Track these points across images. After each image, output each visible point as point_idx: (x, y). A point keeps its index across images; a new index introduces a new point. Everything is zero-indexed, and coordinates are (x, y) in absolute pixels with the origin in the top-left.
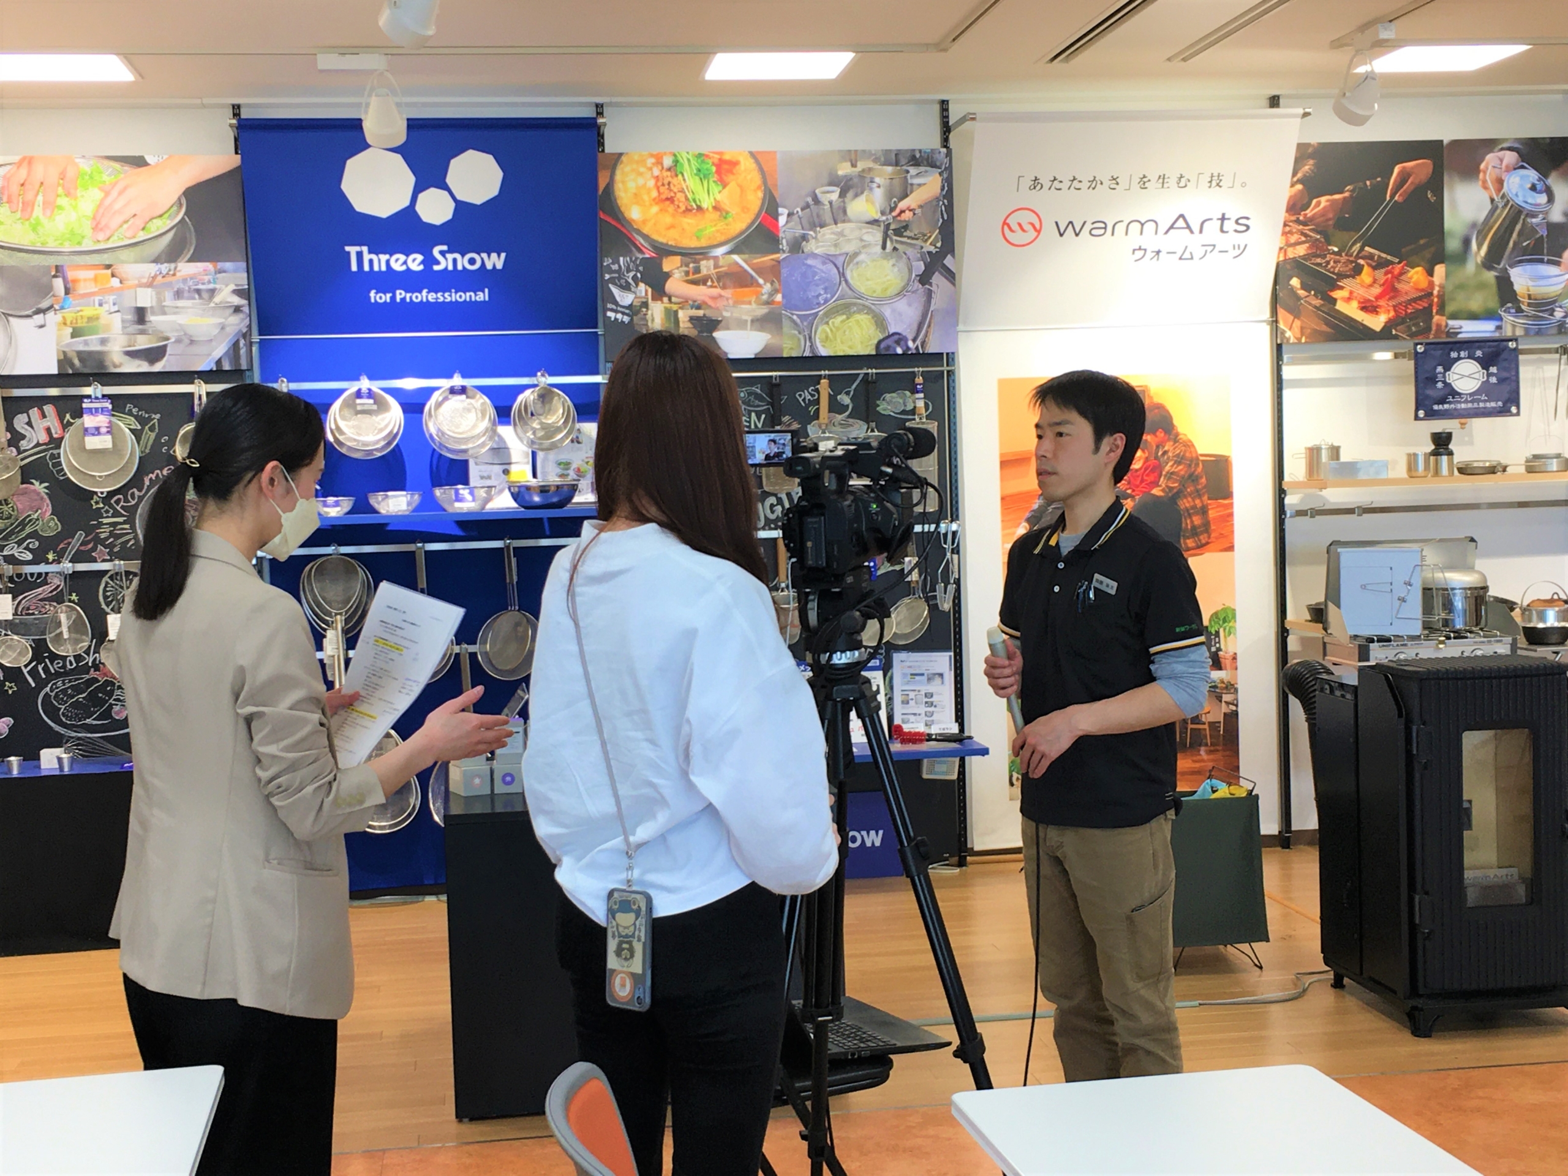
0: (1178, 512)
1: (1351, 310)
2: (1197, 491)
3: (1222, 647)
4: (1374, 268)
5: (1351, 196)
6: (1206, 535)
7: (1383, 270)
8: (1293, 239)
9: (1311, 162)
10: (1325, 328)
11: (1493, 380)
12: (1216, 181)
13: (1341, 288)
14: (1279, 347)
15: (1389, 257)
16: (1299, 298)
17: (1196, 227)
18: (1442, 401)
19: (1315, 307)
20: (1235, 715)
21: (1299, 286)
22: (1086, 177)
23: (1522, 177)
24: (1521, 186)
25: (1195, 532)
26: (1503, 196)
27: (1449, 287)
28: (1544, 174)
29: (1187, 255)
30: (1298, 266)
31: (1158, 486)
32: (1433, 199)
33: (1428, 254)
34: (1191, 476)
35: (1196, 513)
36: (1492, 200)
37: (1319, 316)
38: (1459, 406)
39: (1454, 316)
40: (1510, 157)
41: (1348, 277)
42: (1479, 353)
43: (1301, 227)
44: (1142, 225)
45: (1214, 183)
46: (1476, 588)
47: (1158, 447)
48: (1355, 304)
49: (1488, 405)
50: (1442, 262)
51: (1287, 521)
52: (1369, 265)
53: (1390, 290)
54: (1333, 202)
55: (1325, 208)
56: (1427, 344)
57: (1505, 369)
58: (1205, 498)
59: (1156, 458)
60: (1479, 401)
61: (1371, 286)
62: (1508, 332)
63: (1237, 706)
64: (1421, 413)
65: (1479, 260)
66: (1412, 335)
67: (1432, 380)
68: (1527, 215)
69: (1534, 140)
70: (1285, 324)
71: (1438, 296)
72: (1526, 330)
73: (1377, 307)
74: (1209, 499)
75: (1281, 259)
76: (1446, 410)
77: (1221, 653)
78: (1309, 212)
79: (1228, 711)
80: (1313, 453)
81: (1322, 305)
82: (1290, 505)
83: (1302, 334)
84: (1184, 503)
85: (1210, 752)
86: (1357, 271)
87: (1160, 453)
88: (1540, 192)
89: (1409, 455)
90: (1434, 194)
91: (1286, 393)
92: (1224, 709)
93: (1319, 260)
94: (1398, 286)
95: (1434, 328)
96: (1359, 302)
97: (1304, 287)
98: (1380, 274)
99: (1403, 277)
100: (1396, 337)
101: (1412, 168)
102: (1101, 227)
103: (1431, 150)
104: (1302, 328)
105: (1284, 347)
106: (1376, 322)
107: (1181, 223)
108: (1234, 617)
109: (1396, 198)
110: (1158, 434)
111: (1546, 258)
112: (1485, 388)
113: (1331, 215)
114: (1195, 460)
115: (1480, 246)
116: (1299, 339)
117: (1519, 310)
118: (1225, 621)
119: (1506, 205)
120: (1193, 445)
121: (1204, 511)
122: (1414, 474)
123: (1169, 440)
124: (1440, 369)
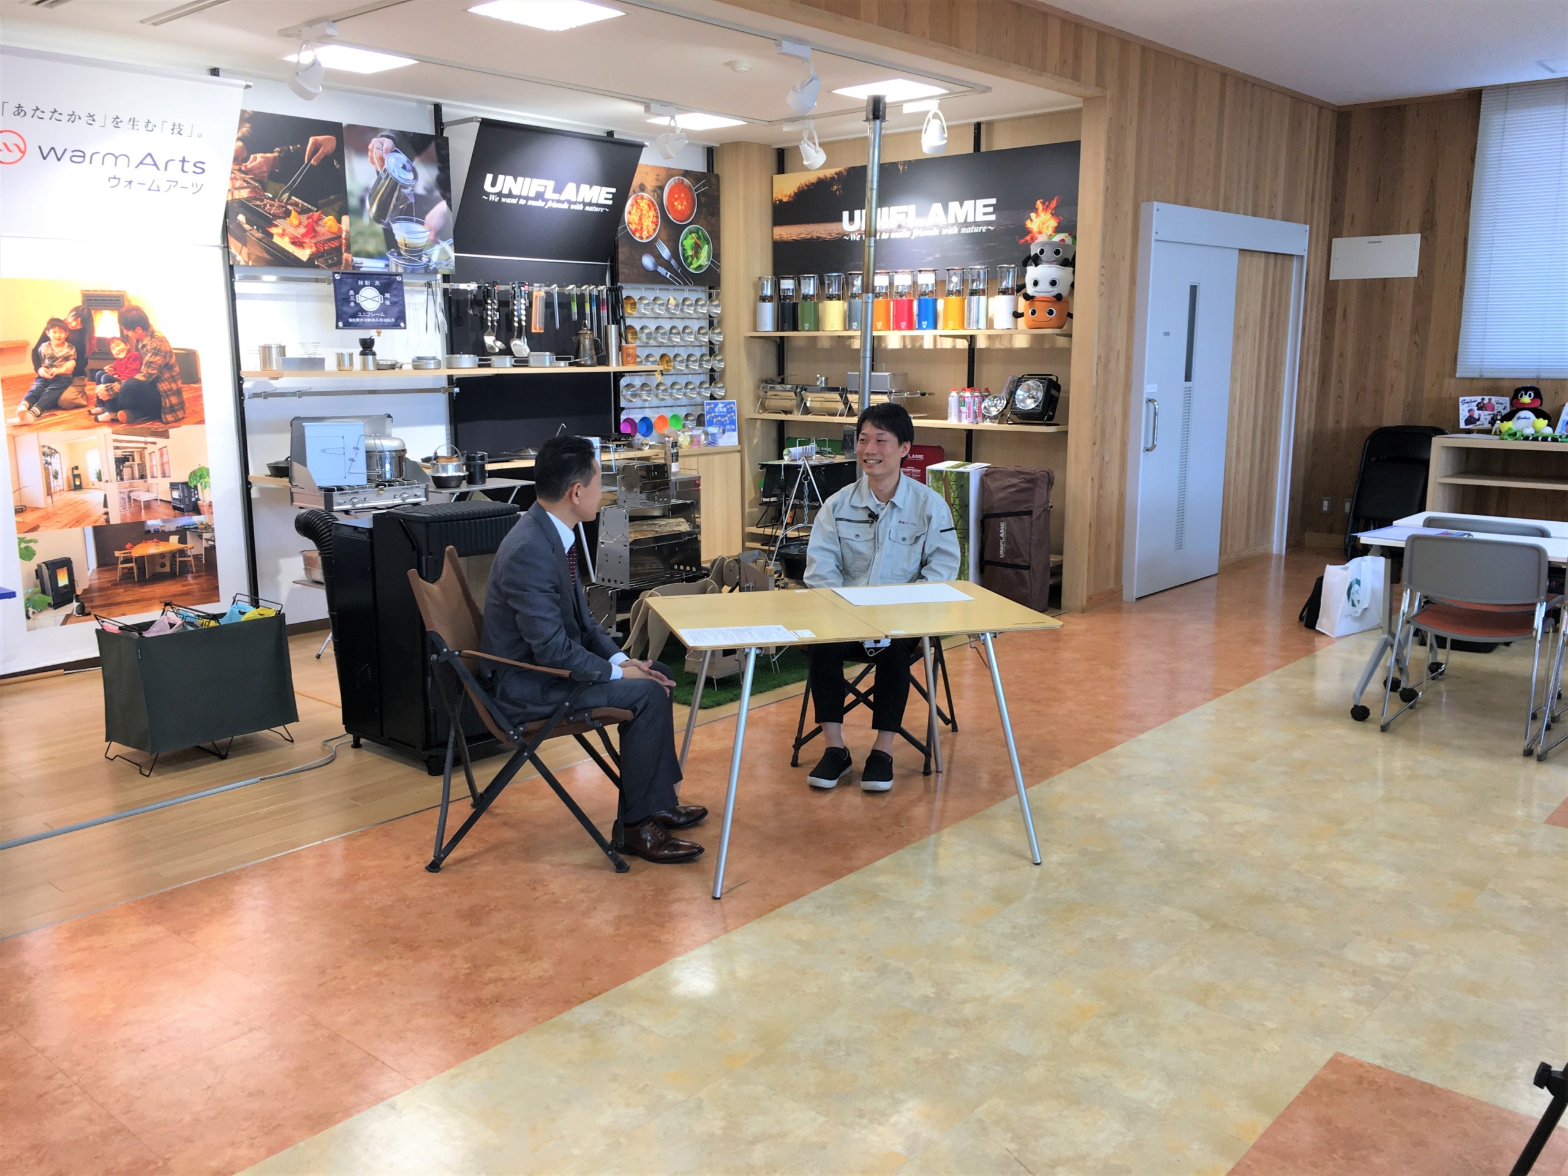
0: (158, 393)
1: (285, 243)
2: (173, 377)
3: (200, 497)
4: (300, 213)
5: (279, 156)
6: (182, 412)
7: (306, 216)
8: (238, 184)
9: (248, 125)
10: (266, 255)
11: (388, 303)
12: (177, 129)
13: (276, 226)
14: (231, 267)
15: (309, 206)
16: (245, 231)
17: (162, 166)
18: (355, 316)
19: (258, 239)
20: (213, 548)
21: (244, 221)
22: (66, 111)
23: (397, 159)
24: (396, 165)
25: (172, 409)
26: (385, 171)
27: (353, 234)
28: (411, 159)
29: (154, 187)
30: (243, 206)
31: (140, 372)
32: (338, 166)
33: (337, 206)
34: (167, 364)
35: (173, 395)
36: (378, 173)
37: (261, 246)
38: (366, 320)
39: (357, 255)
40: (388, 143)
41: (280, 218)
42: (377, 283)
43: (243, 175)
44: (116, 158)
45: (176, 131)
46: (398, 451)
47: (138, 341)
48: (287, 239)
49: (385, 320)
50: (347, 214)
51: (245, 402)
52: (296, 211)
53: (311, 231)
54: (267, 159)
55: (260, 163)
56: (343, 273)
57: (395, 296)
58: (179, 382)
59: (137, 349)
60: (380, 317)
61: (298, 226)
62: (393, 270)
63: (214, 541)
64: (341, 324)
65: (371, 215)
66: (330, 266)
67: (347, 300)
68: (401, 187)
69: (402, 132)
70: (236, 248)
71: (346, 239)
72: (405, 268)
73: (303, 243)
74: (183, 383)
75: (230, 198)
76: (358, 323)
77: (199, 502)
78: (249, 164)
79: (208, 546)
80: (266, 351)
81: (263, 238)
82: (247, 389)
83: (249, 259)
84: (163, 387)
85: (195, 578)
86: (287, 214)
87: (140, 346)
88: (409, 171)
89: (338, 354)
90: (339, 162)
91: (238, 302)
92: (205, 544)
93: (258, 203)
94: (318, 229)
95: (344, 262)
96: (290, 238)
97: (248, 222)
98: (304, 218)
99: (320, 222)
100: (318, 267)
101: (322, 141)
102: (79, 156)
103: (332, 128)
104: (249, 255)
105: (235, 269)
106: (304, 254)
107: (149, 160)
108: (208, 474)
109: (312, 162)
110: (137, 330)
111: (415, 219)
112: (383, 309)
113: (265, 169)
114: (169, 353)
115: (371, 205)
116: (247, 263)
117: (400, 254)
118: (201, 477)
119: (387, 177)
120: (167, 341)
121: (179, 392)
122: (342, 368)
123: (146, 335)
124: (352, 292)
